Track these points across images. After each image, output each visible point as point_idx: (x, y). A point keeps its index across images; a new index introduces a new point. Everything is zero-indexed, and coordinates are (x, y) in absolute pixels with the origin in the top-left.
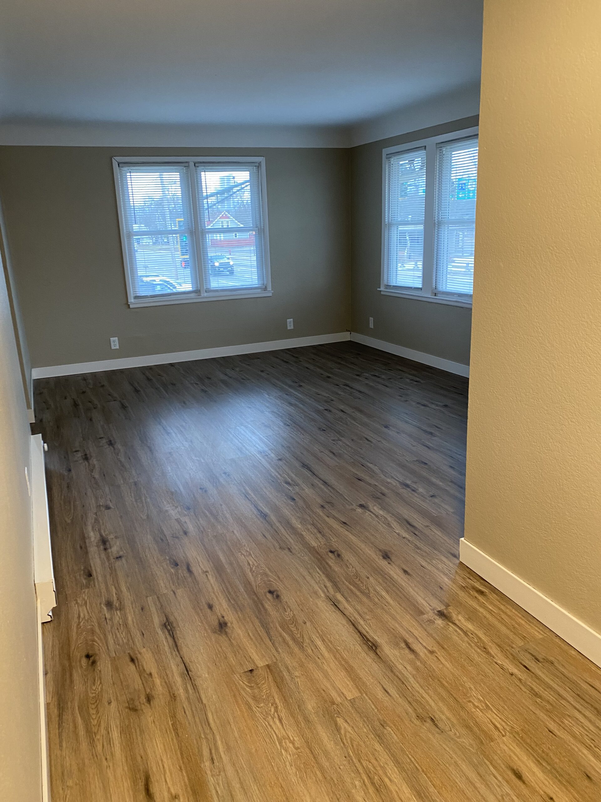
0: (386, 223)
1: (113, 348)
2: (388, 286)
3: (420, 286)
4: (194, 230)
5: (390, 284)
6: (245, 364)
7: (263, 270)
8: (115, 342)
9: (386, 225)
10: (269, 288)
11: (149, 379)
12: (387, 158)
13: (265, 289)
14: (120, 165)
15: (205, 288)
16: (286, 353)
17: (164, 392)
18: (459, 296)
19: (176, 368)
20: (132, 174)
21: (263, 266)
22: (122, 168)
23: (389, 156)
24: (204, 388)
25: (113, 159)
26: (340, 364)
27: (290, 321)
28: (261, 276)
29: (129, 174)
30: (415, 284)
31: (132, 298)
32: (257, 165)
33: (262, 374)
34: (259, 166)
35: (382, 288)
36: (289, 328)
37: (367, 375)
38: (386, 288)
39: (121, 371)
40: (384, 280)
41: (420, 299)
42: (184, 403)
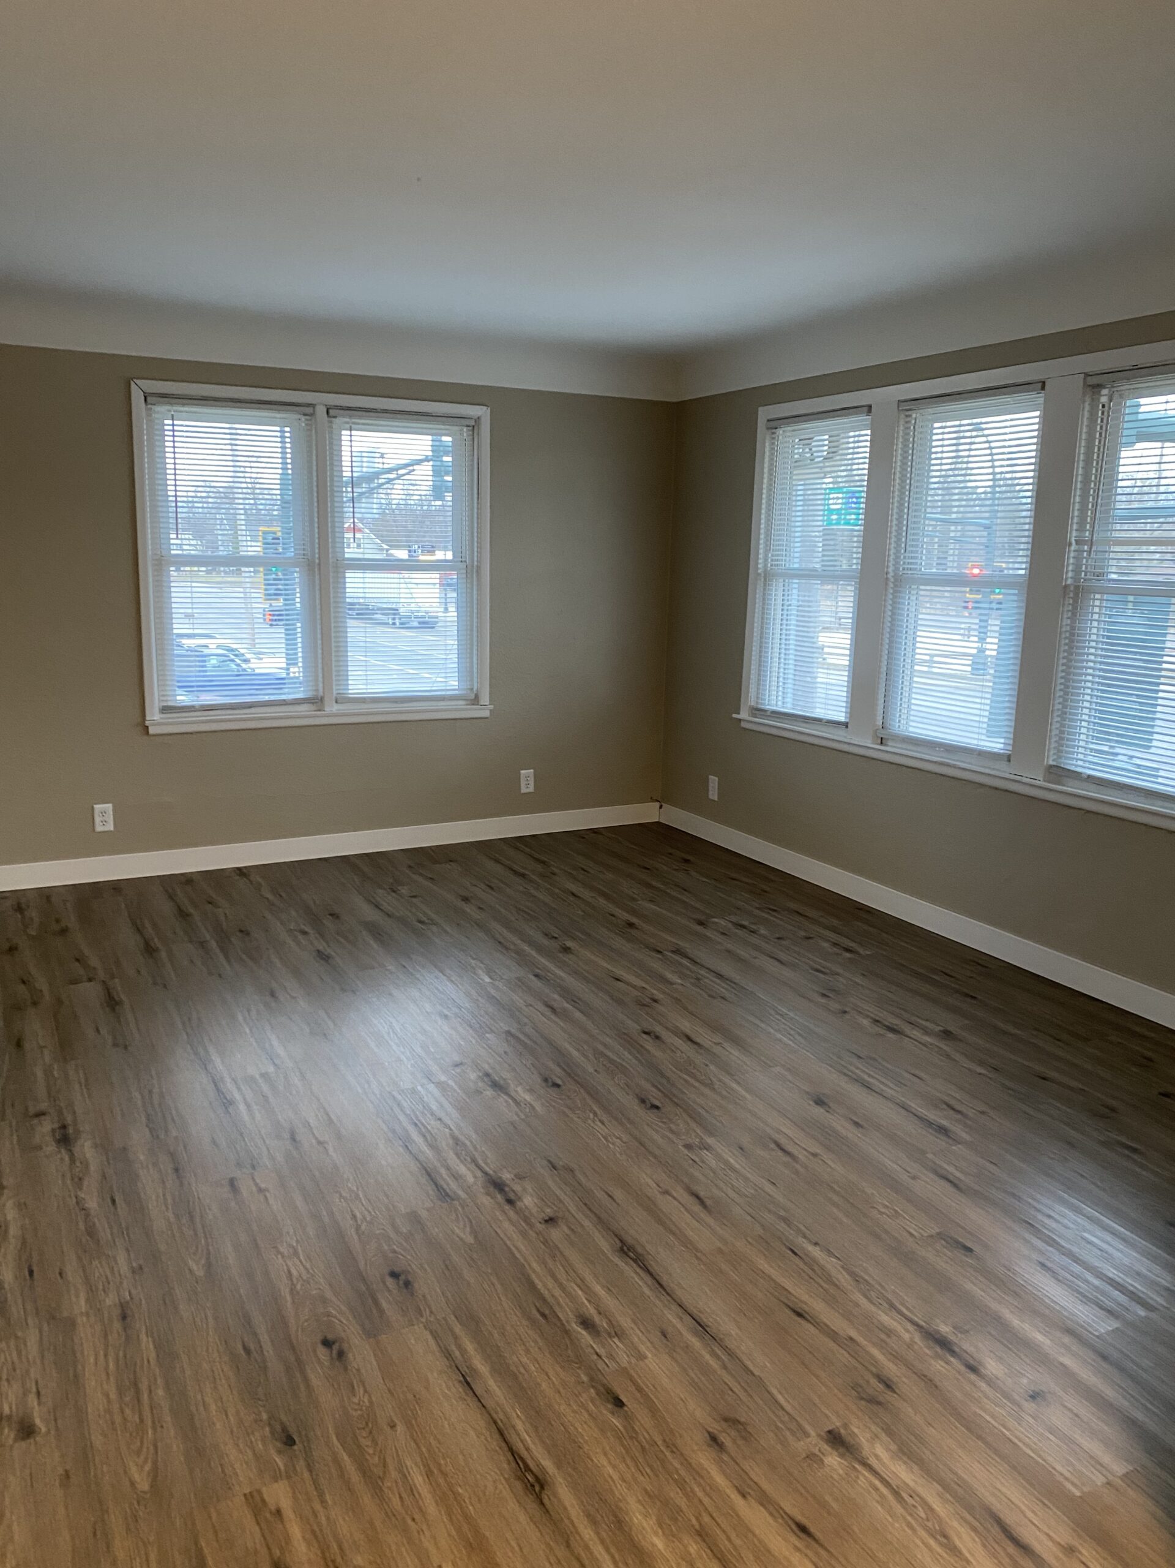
0: (759, 571)
1: (99, 828)
2: (757, 711)
3: (841, 717)
4: (317, 561)
5: (762, 707)
6: (421, 875)
7: (471, 658)
8: (105, 817)
9: (759, 574)
10: (485, 699)
11: (183, 915)
12: (768, 429)
13: (476, 700)
14: (149, 399)
15: (335, 692)
16: (517, 848)
17: (221, 957)
18: (947, 751)
19: (251, 882)
20: (176, 422)
21: (472, 649)
22: (153, 407)
23: (774, 424)
24: (321, 946)
25: (133, 385)
26: (650, 886)
27: (527, 774)
28: (466, 671)
29: (170, 422)
30: (830, 712)
31: (156, 710)
32: (472, 423)
33: (468, 908)
34: (474, 426)
35: (744, 715)
36: (524, 790)
37: (722, 922)
38: (755, 716)
39: (116, 887)
40: (750, 697)
41: (846, 748)
42: (273, 994)
